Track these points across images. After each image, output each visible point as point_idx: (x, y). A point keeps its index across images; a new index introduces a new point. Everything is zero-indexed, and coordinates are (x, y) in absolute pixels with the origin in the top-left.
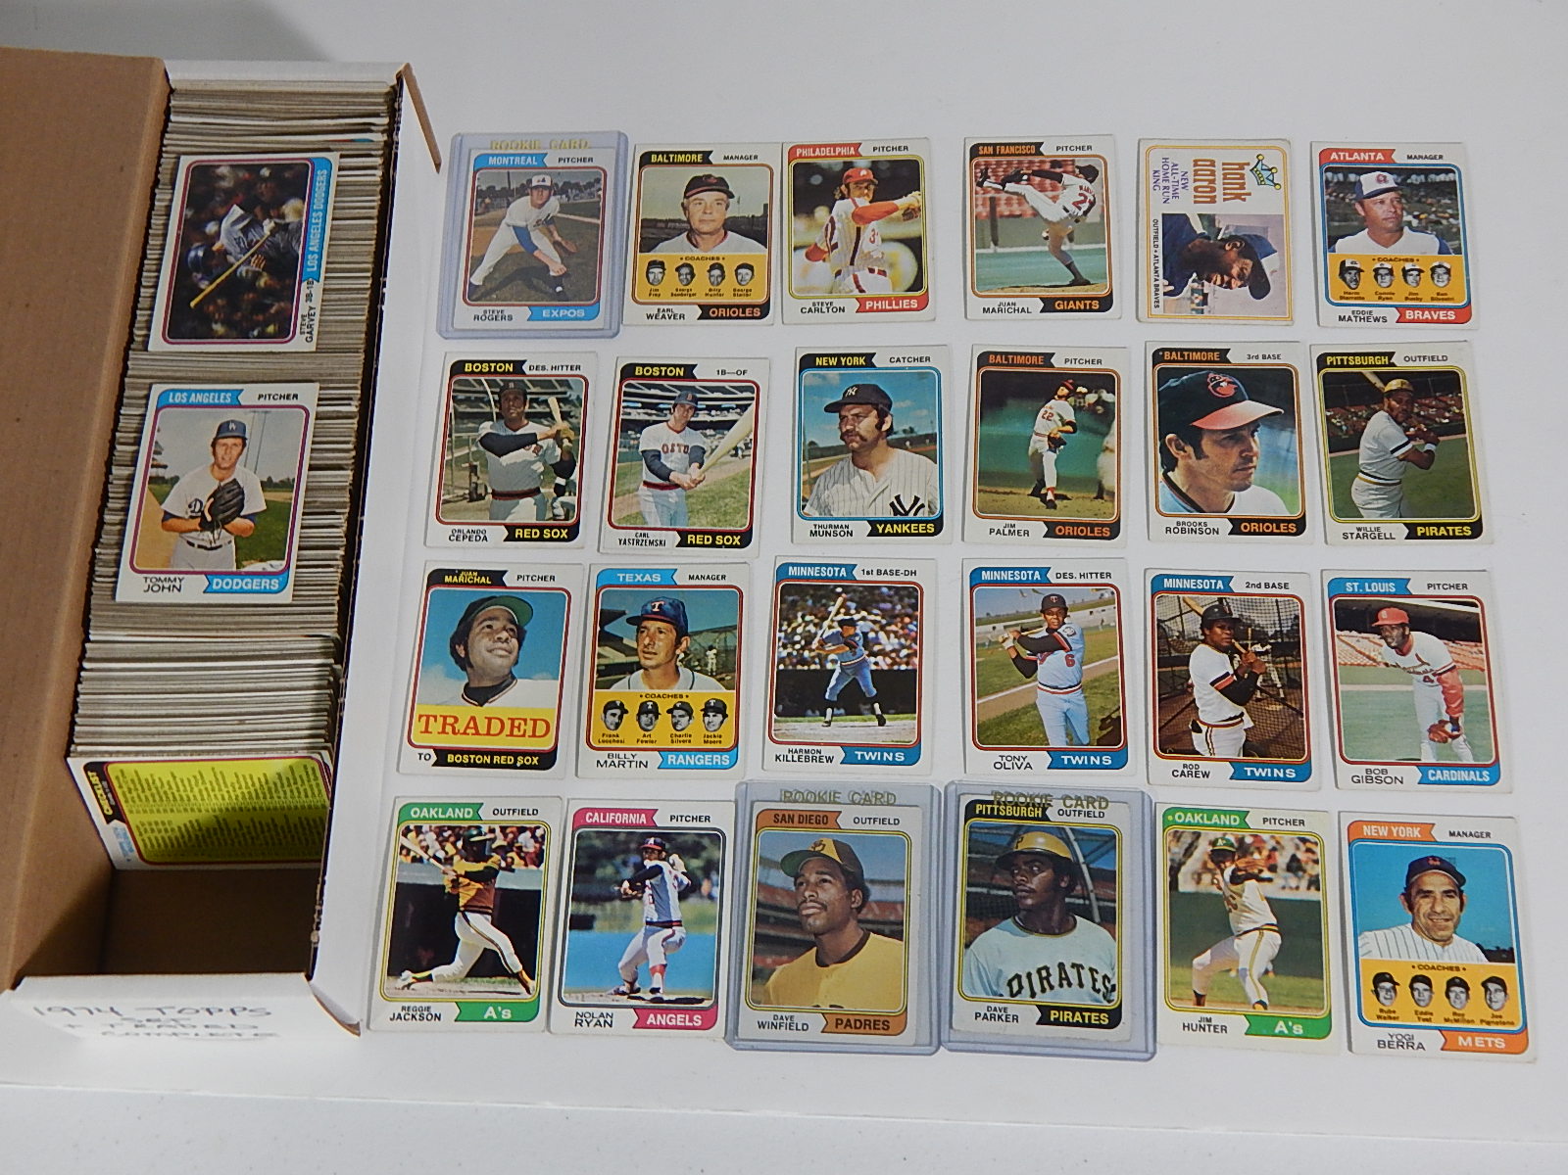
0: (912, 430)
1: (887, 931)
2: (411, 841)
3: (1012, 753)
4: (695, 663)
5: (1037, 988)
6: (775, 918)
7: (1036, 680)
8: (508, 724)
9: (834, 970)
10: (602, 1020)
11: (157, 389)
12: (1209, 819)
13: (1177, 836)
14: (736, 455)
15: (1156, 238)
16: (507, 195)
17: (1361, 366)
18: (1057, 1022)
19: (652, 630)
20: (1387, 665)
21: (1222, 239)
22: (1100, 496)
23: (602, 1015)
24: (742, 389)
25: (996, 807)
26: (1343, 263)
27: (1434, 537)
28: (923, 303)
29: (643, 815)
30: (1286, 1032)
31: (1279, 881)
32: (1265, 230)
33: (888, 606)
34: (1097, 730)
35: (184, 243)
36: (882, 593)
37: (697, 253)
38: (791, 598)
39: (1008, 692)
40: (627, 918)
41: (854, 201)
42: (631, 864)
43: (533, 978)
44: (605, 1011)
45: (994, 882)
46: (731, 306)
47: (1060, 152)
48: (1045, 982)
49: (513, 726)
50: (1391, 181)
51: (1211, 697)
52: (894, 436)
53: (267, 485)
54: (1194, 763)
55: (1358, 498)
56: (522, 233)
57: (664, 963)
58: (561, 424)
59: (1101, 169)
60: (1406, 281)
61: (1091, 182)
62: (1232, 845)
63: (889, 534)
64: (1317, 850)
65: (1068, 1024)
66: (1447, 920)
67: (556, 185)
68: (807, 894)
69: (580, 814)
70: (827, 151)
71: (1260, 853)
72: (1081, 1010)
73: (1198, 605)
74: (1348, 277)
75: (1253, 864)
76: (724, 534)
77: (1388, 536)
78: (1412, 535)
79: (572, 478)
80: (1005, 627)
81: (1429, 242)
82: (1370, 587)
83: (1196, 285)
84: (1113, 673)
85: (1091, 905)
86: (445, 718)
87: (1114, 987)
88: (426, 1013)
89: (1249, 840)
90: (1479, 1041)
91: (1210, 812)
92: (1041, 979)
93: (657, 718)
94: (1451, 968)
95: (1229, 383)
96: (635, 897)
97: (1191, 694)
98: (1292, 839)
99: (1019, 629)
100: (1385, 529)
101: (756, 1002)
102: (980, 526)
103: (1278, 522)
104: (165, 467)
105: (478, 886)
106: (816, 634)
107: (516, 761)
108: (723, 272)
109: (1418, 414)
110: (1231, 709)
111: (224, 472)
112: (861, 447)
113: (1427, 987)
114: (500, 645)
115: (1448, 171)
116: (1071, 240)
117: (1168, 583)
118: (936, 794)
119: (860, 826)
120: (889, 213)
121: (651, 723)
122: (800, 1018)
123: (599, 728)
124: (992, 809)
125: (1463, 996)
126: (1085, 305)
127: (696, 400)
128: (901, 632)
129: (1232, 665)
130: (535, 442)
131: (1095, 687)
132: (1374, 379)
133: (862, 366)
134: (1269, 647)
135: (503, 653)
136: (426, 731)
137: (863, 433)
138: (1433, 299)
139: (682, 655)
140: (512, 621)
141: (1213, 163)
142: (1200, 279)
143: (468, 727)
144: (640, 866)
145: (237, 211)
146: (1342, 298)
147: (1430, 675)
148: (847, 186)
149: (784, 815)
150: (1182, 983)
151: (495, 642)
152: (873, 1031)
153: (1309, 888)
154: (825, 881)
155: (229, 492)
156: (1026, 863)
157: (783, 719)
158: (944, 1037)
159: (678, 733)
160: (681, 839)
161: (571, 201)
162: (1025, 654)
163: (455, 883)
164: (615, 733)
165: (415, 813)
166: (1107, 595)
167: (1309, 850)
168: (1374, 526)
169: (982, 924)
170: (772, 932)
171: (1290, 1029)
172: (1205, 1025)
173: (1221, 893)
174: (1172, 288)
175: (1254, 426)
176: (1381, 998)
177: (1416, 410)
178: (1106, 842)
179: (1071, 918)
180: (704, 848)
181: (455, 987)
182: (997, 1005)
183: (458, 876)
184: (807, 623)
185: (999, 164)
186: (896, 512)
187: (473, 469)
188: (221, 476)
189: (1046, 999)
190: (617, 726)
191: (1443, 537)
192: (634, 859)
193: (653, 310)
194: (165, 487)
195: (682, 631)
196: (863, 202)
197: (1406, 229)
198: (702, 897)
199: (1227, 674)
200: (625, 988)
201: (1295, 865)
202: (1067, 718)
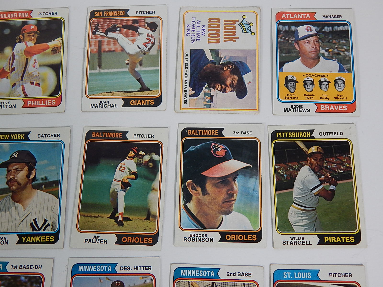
0: (46, 178)
15: (187, 63)
17: (296, 138)
21: (222, 64)
22: (148, 218)
26: (287, 77)
27: (334, 243)
28: (59, 102)
32: (246, 58)
36: (21, 281)
41: (26, 44)
47: (138, 15)
50: (314, 29)
52: (36, 182)
55: (292, 219)
59: (159, 24)
60: (321, 88)
61: (153, 31)
63: (28, 243)
70: (13, 15)
74: (290, 86)
77: (308, 243)
78: (321, 242)
81: (334, 65)
82: (297, 276)
83: (207, 90)
95: (223, 148)
100: (307, 238)
102: (79, 238)
103: (246, 234)
109: (326, 167)
112: (17, 189)
115: (344, 24)
116: (141, 65)
117: (183, 273)
120: (44, 50)
126: (147, 102)
132: (302, 146)
133: (22, 140)
137: (19, 180)
138: (335, 98)
141: (219, 20)
142: (209, 87)
146: (285, 98)
148: (23, 35)
166: (148, 281)
168: (300, 236)
174: (194, 92)
175: (235, 175)
177: (325, 165)
185: (105, 21)
186: (33, 229)
191: (339, 243)
196: (31, 44)
197: (322, 58)
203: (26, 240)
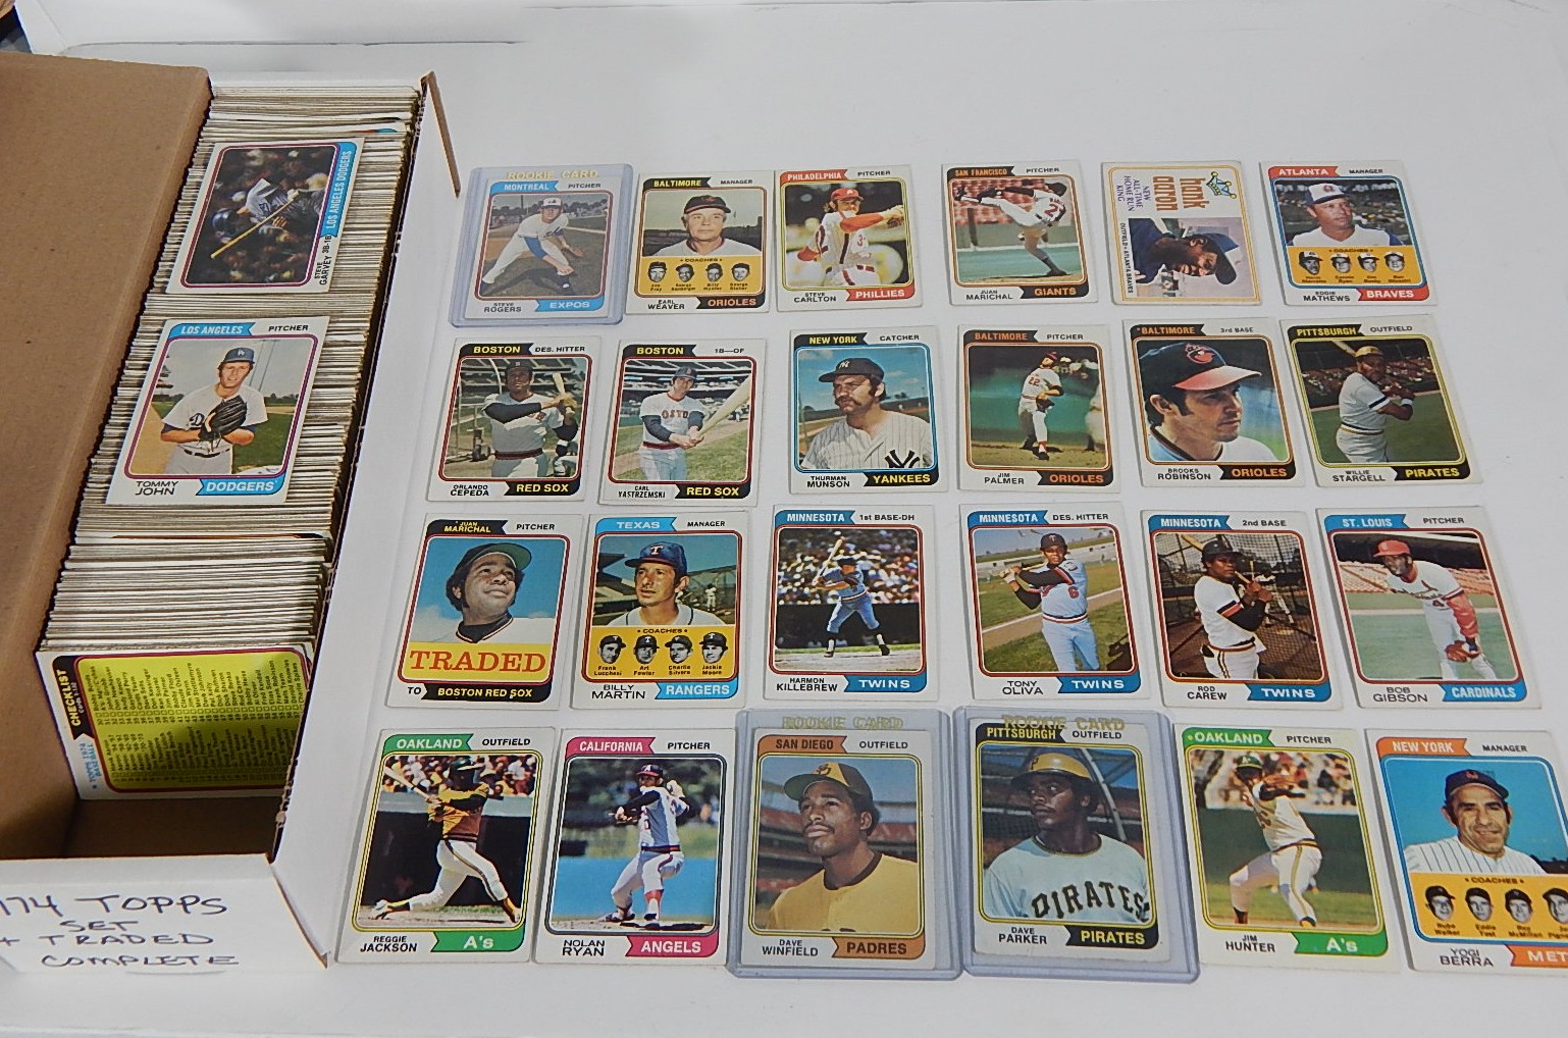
0: (904, 395)
1: (900, 853)
2: (395, 772)
3: (1021, 679)
4: (695, 601)
5: (1064, 908)
6: (780, 841)
7: (1040, 610)
8: (502, 660)
9: (845, 891)
10: (592, 948)
11: (171, 324)
12: (1231, 738)
13: (1200, 755)
14: (734, 418)
15: (1125, 237)
16: (521, 214)
17: (1331, 336)
18: (1088, 943)
19: (651, 571)
20: (1394, 591)
21: (1186, 237)
22: (1091, 448)
23: (592, 943)
24: (739, 364)
25: (1007, 730)
26: (1302, 254)
27: (1423, 478)
28: (910, 292)
29: (640, 744)
30: (1339, 949)
31: (1311, 797)
32: (1226, 229)
33: (887, 547)
34: (1107, 655)
35: (211, 207)
36: (881, 536)
37: (696, 256)
38: (790, 541)
39: (1013, 622)
40: (622, 844)
41: (841, 214)
42: (626, 791)
43: (518, 906)
44: (595, 939)
45: (1010, 802)
46: (728, 298)
47: (1030, 173)
48: (1072, 902)
49: (507, 661)
50: (1337, 190)
51: (1219, 624)
52: (886, 401)
53: (270, 401)
54: (1209, 685)
55: (1343, 446)
56: (533, 243)
57: (661, 888)
58: (564, 395)
59: (1068, 184)
60: (1363, 267)
61: (1060, 195)
62: (1257, 763)
63: (885, 484)
64: (1348, 765)
65: (1100, 944)
66: (1495, 832)
67: (566, 205)
68: (813, 817)
69: (574, 743)
70: (813, 177)
71: (1288, 770)
72: (1114, 930)
73: (1197, 541)
74: (1308, 265)
75: (1283, 780)
76: (723, 486)
77: (1378, 478)
78: (1401, 475)
79: (574, 440)
81: (1380, 237)
82: (1366, 523)
83: (1166, 274)
84: (1118, 604)
85: (1115, 824)
86: (437, 654)
87: (1147, 906)
88: (400, 943)
89: (1274, 757)
90: (1550, 955)
91: (1232, 732)
92: (1068, 899)
93: (655, 651)
94: (1507, 881)
95: (1206, 352)
96: (630, 823)
97: (1199, 621)
98: (1320, 756)
99: (1020, 565)
100: (1373, 471)
101: (762, 925)
102: (975, 476)
103: (1268, 467)
104: (171, 387)
105: (464, 814)
106: (815, 573)
107: (509, 693)
108: (720, 270)
109: (1391, 374)
110: (1241, 635)
111: (229, 390)
112: (854, 411)
113: (1484, 900)
114: (496, 586)
115: (1388, 182)
116: (1045, 240)
117: (1164, 523)
118: (944, 719)
119: (866, 750)
120: (875, 222)
121: (649, 656)
122: (808, 943)
124: (1004, 732)
125: (1526, 909)
126: (1063, 291)
127: (695, 374)
128: (901, 570)
129: (1237, 593)
130: (539, 410)
131: (1101, 616)
132: (1344, 347)
133: (854, 344)
134: (1272, 577)
135: (501, 594)
136: (418, 667)
137: (856, 398)
138: (1390, 281)
139: (681, 593)
140: (510, 565)
141: (1171, 180)
142: (1168, 269)
143: (460, 662)
144: (636, 792)
145: (263, 183)
146: (1304, 281)
147: (1439, 599)
148: (835, 202)
149: (787, 741)
150: (1221, 901)
151: (492, 584)
152: (888, 955)
153: (1344, 803)
154: (832, 804)
155: (231, 407)
156: (1043, 783)
157: (784, 650)
158: (967, 960)
159: (677, 665)
160: (679, 766)
161: (580, 217)
162: (1028, 587)
163: (440, 811)
164: (611, 665)
165: (402, 744)
166: (1105, 534)
167: (1338, 766)
168: (1362, 470)
169: (1001, 844)
170: (776, 856)
171: (1343, 946)
172: (1250, 944)
173: (1251, 809)
174: (1143, 277)
175: (1235, 386)
176: (1438, 913)
177: (1388, 371)
178: (1126, 762)
179: (1094, 837)
180: (704, 774)
181: (434, 916)
182: (1023, 926)
183: (443, 805)
184: (807, 563)
185: (974, 183)
186: (892, 465)
187: (478, 434)
188: (224, 394)
189: (1076, 919)
190: (614, 659)
191: (1431, 478)
193: (655, 301)
194: (169, 404)
195: (681, 572)
196: (851, 214)
197: (1357, 226)
198: (701, 821)
199: (1234, 603)
200: (618, 915)
201: (1326, 780)
202: (1074, 645)
203: (880, 480)
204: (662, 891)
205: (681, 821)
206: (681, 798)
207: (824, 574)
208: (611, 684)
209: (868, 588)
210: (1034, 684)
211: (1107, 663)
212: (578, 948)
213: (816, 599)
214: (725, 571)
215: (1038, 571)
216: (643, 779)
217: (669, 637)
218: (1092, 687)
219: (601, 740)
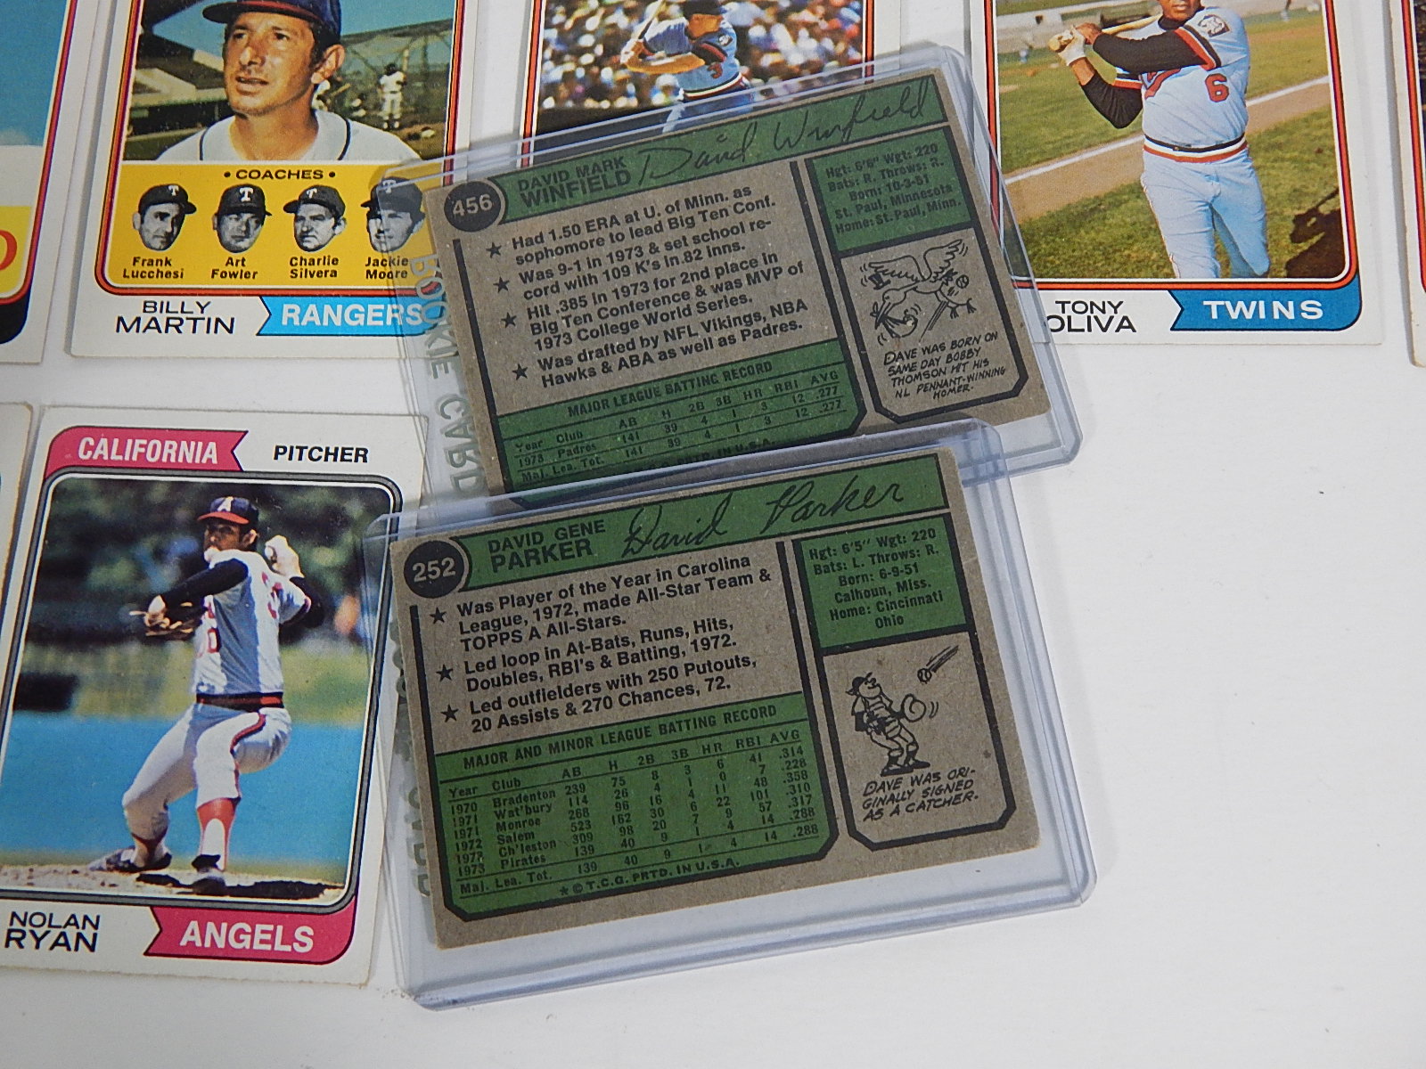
3: (1088, 296)
4: (354, 102)
7: (1139, 131)
10: (71, 933)
19: (260, 32)
29: (212, 445)
34: (1286, 241)
39: (1076, 159)
40: (153, 685)
42: (173, 558)
44: (80, 910)
57: (235, 796)
69: (67, 440)
80: (1064, 17)
84: (1318, 115)
93: (260, 222)
96: (175, 635)
99: (1096, 20)
106: (627, 34)
121: (247, 233)
123: (126, 244)
128: (824, 25)
131: (1279, 146)
139: (326, 85)
144: (194, 563)
159: (308, 255)
160: (296, 501)
162: (1113, 74)
164: (162, 255)
180: (349, 522)
184: (609, 11)
190: (169, 240)
192: (182, 544)
195: (326, 35)
198: (335, 637)
200: (132, 856)
202: (1214, 216)
204: (238, 799)
205: (290, 633)
206: (294, 580)
207: (648, 37)
208: (158, 299)
209: (745, 70)
210: (1115, 308)
211: (1287, 258)
212: (39, 932)
213: (627, 95)
214: (426, 34)
215: (1138, 36)
216: (212, 532)
217: (293, 190)
218: (1249, 315)
219: (123, 434)
